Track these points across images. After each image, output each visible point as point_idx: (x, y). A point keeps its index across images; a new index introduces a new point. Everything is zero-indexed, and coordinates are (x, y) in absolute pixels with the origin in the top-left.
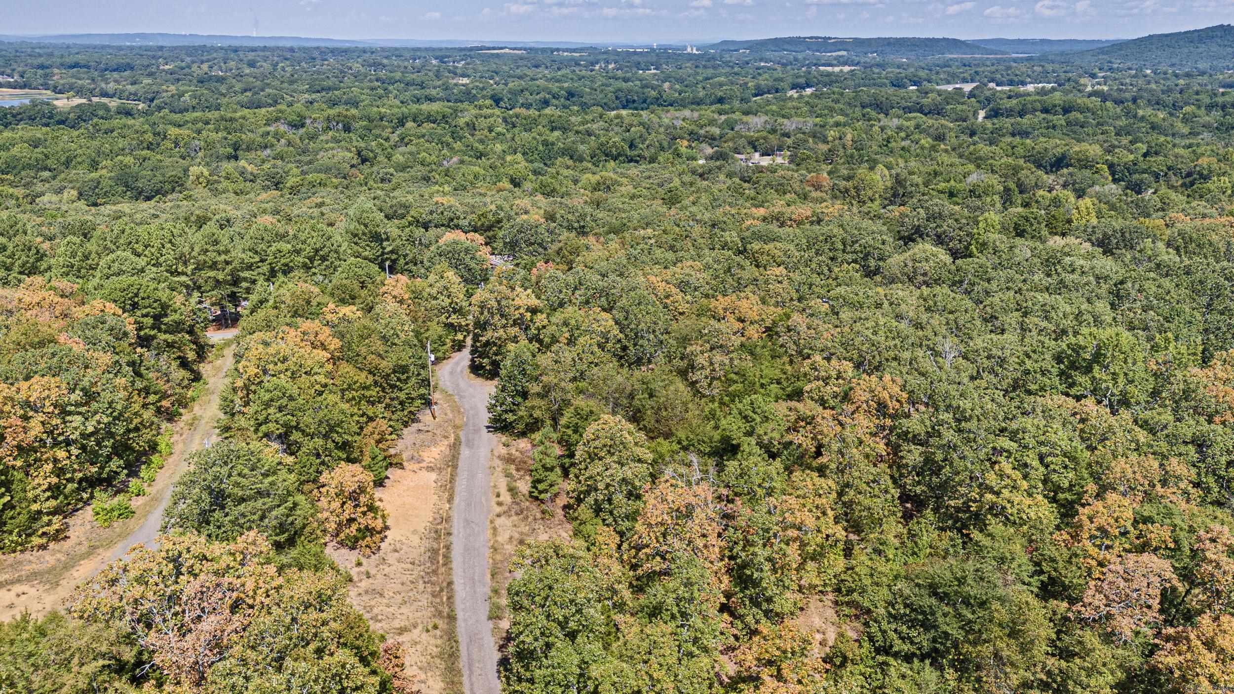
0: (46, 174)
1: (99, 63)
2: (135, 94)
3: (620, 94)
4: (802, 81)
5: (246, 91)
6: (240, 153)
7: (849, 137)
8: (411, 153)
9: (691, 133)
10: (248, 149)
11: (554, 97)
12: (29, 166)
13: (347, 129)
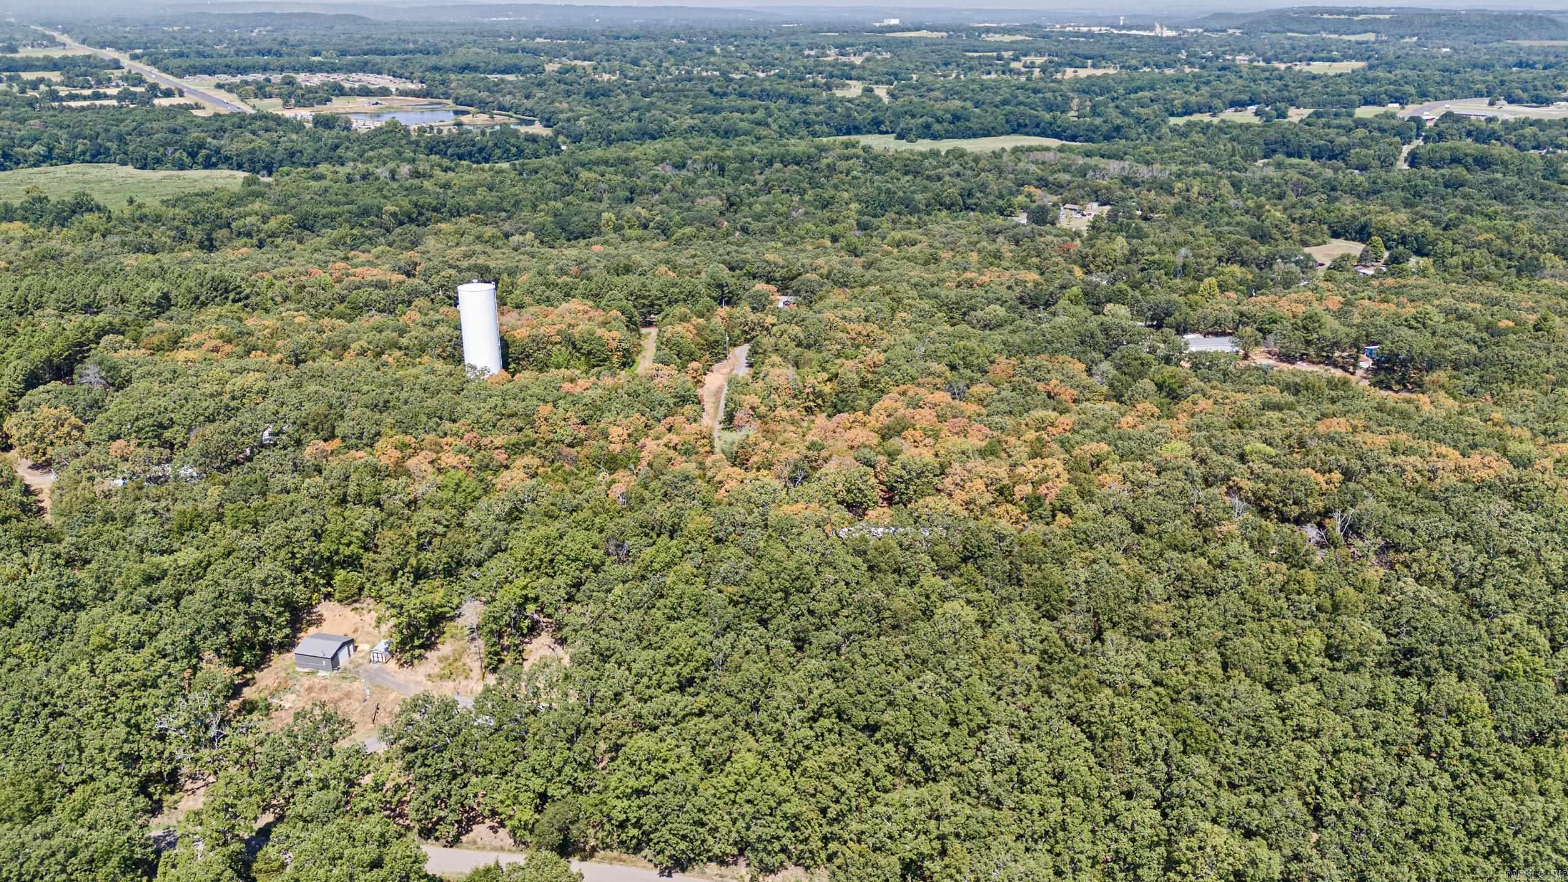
0: (503, 214)
1: (488, 64)
2: (531, 110)
3: (1012, 118)
4: (1245, 97)
5: (632, 110)
6: (636, 198)
7: (1196, 189)
8: (768, 203)
9: (1040, 179)
10: (642, 193)
11: (938, 121)
12: (491, 209)
13: (722, 171)
